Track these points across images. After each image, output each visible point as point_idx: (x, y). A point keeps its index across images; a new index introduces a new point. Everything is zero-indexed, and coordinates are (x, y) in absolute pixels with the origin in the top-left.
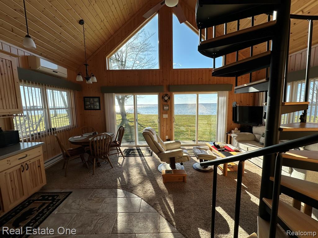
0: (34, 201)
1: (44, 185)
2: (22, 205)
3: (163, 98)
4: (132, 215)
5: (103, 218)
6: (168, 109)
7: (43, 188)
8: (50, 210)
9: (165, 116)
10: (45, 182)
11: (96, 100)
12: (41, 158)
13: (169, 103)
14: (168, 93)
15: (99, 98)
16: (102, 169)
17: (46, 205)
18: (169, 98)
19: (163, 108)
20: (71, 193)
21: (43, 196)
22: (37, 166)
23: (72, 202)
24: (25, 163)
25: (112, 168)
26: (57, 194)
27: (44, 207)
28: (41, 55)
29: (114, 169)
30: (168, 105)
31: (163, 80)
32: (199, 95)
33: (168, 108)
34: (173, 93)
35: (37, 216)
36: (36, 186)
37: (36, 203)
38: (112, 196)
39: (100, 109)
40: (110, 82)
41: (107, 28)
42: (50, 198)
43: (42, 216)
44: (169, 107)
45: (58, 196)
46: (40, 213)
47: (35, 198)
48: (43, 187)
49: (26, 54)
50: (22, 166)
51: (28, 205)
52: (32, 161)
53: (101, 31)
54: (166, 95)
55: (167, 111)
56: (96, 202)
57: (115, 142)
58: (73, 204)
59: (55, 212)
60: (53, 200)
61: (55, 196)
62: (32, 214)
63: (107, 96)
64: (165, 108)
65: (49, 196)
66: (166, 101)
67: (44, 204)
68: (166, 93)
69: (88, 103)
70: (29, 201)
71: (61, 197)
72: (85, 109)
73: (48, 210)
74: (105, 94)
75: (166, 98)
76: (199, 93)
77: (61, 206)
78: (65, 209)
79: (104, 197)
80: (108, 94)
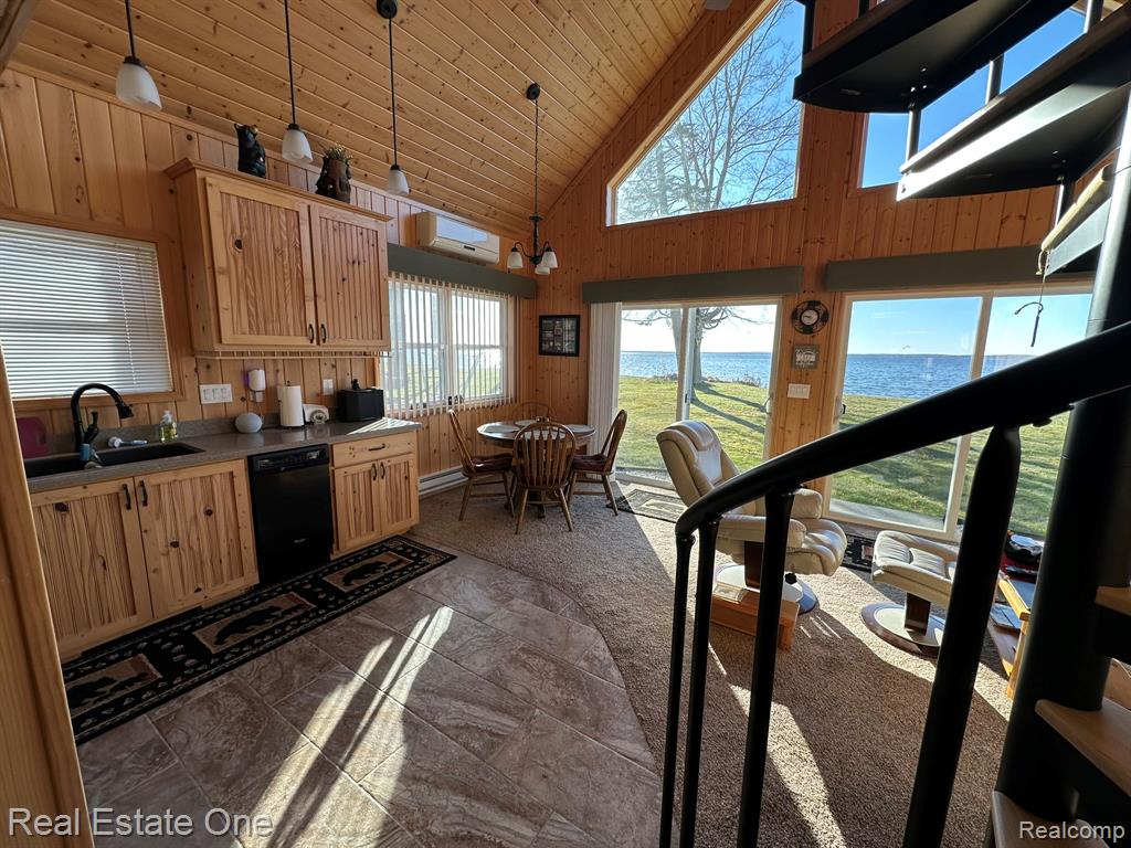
0: (388, 549)
1: (413, 523)
2: (369, 551)
3: (795, 316)
4: (553, 662)
5: (485, 637)
6: (815, 365)
7: (411, 531)
8: (403, 578)
9: (799, 391)
10: (415, 520)
11: (568, 324)
12: (412, 459)
13: (820, 336)
14: (825, 299)
15: (577, 318)
16: (542, 526)
17: (403, 565)
18: (824, 318)
19: (793, 357)
20: (454, 557)
21: (405, 547)
22: (403, 476)
23: (447, 579)
24: (380, 462)
25: (570, 530)
26: (429, 551)
27: (398, 567)
28: (443, 207)
29: (573, 535)
30: (815, 348)
31: (806, 241)
32: (996, 300)
33: (813, 358)
34: (848, 297)
35: (381, 579)
36: (398, 520)
37: (390, 555)
38: (532, 599)
39: (577, 354)
40: (611, 266)
41: (611, 88)
42: (414, 555)
43: (386, 583)
44: (817, 357)
45: (428, 555)
46: (387, 576)
47: (392, 546)
48: (412, 528)
49: (414, 211)
50: (374, 466)
51: (378, 554)
52: (393, 461)
53: (592, 103)
54: (813, 305)
55: (810, 371)
56: (491, 598)
57: (599, 457)
58: (447, 582)
59: (410, 585)
60: (417, 560)
61: (422, 553)
62: (374, 573)
63: (598, 310)
64: (799, 357)
65: (414, 550)
66: (808, 330)
67: (400, 561)
68: (811, 297)
69: (549, 335)
70: (381, 547)
71: (432, 560)
72: (542, 353)
73: (401, 575)
74: (594, 307)
75: (811, 317)
76: (995, 291)
77: (424, 577)
78: (427, 586)
79: (513, 592)
80: (600, 305)
